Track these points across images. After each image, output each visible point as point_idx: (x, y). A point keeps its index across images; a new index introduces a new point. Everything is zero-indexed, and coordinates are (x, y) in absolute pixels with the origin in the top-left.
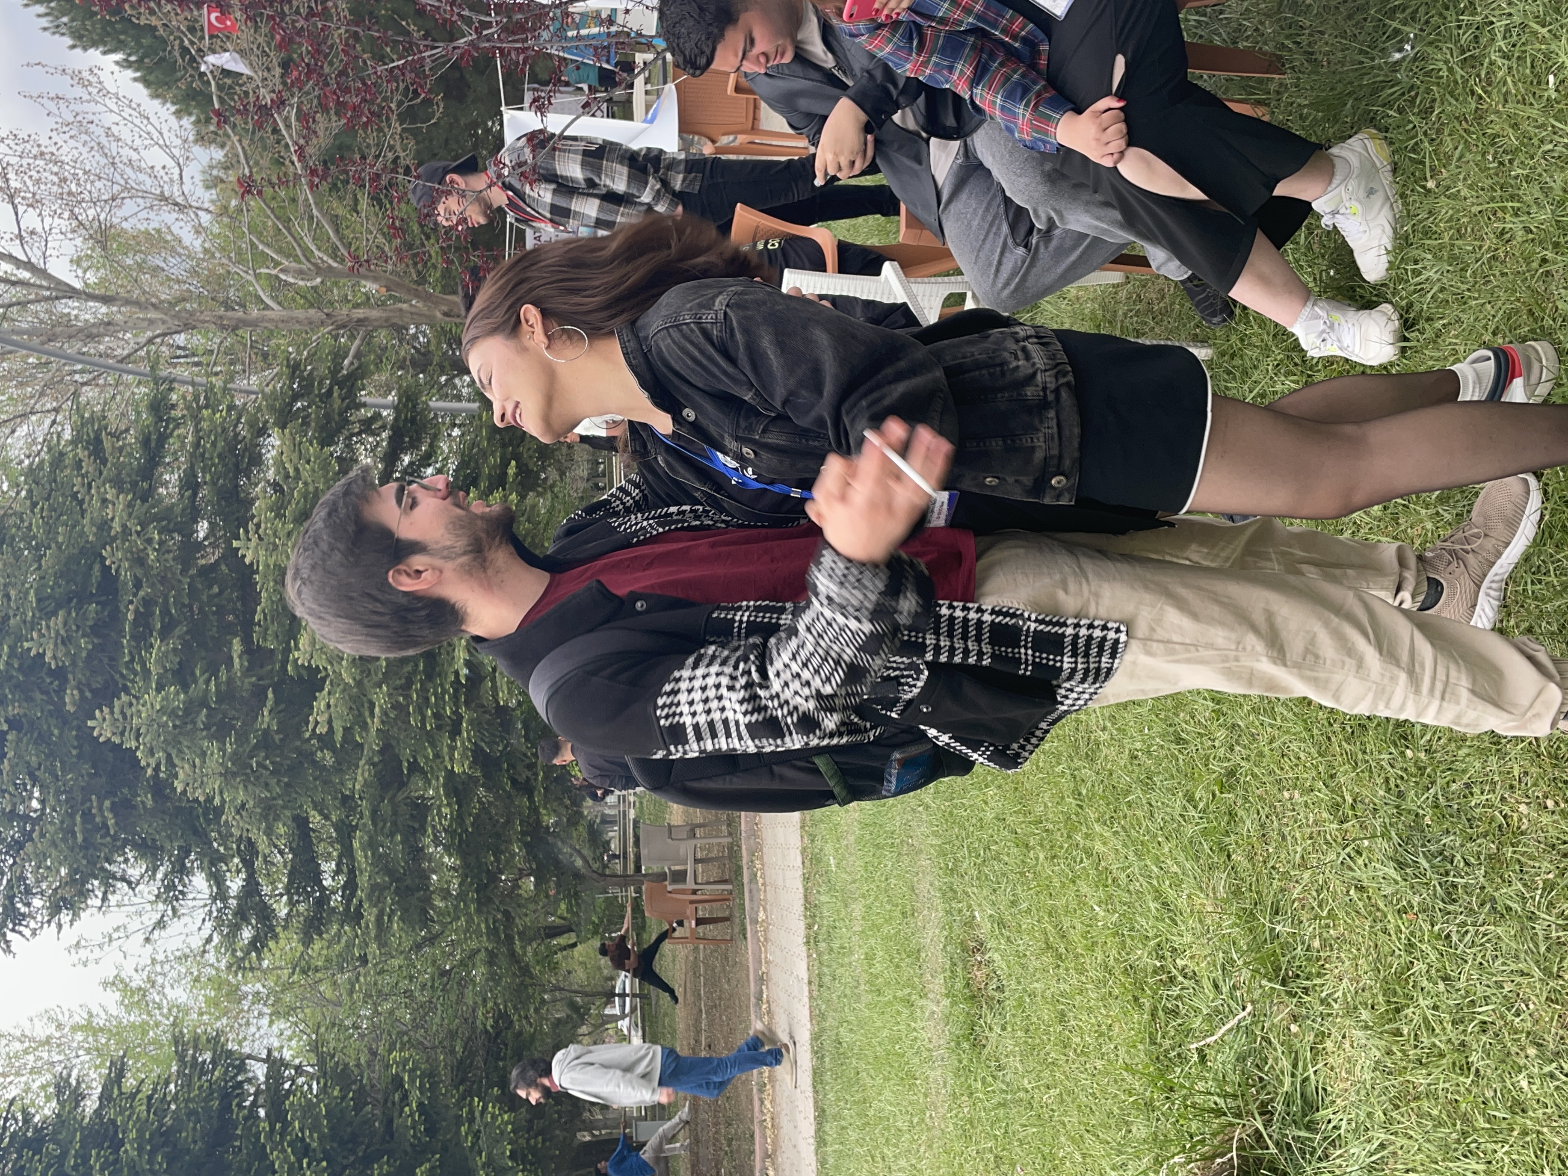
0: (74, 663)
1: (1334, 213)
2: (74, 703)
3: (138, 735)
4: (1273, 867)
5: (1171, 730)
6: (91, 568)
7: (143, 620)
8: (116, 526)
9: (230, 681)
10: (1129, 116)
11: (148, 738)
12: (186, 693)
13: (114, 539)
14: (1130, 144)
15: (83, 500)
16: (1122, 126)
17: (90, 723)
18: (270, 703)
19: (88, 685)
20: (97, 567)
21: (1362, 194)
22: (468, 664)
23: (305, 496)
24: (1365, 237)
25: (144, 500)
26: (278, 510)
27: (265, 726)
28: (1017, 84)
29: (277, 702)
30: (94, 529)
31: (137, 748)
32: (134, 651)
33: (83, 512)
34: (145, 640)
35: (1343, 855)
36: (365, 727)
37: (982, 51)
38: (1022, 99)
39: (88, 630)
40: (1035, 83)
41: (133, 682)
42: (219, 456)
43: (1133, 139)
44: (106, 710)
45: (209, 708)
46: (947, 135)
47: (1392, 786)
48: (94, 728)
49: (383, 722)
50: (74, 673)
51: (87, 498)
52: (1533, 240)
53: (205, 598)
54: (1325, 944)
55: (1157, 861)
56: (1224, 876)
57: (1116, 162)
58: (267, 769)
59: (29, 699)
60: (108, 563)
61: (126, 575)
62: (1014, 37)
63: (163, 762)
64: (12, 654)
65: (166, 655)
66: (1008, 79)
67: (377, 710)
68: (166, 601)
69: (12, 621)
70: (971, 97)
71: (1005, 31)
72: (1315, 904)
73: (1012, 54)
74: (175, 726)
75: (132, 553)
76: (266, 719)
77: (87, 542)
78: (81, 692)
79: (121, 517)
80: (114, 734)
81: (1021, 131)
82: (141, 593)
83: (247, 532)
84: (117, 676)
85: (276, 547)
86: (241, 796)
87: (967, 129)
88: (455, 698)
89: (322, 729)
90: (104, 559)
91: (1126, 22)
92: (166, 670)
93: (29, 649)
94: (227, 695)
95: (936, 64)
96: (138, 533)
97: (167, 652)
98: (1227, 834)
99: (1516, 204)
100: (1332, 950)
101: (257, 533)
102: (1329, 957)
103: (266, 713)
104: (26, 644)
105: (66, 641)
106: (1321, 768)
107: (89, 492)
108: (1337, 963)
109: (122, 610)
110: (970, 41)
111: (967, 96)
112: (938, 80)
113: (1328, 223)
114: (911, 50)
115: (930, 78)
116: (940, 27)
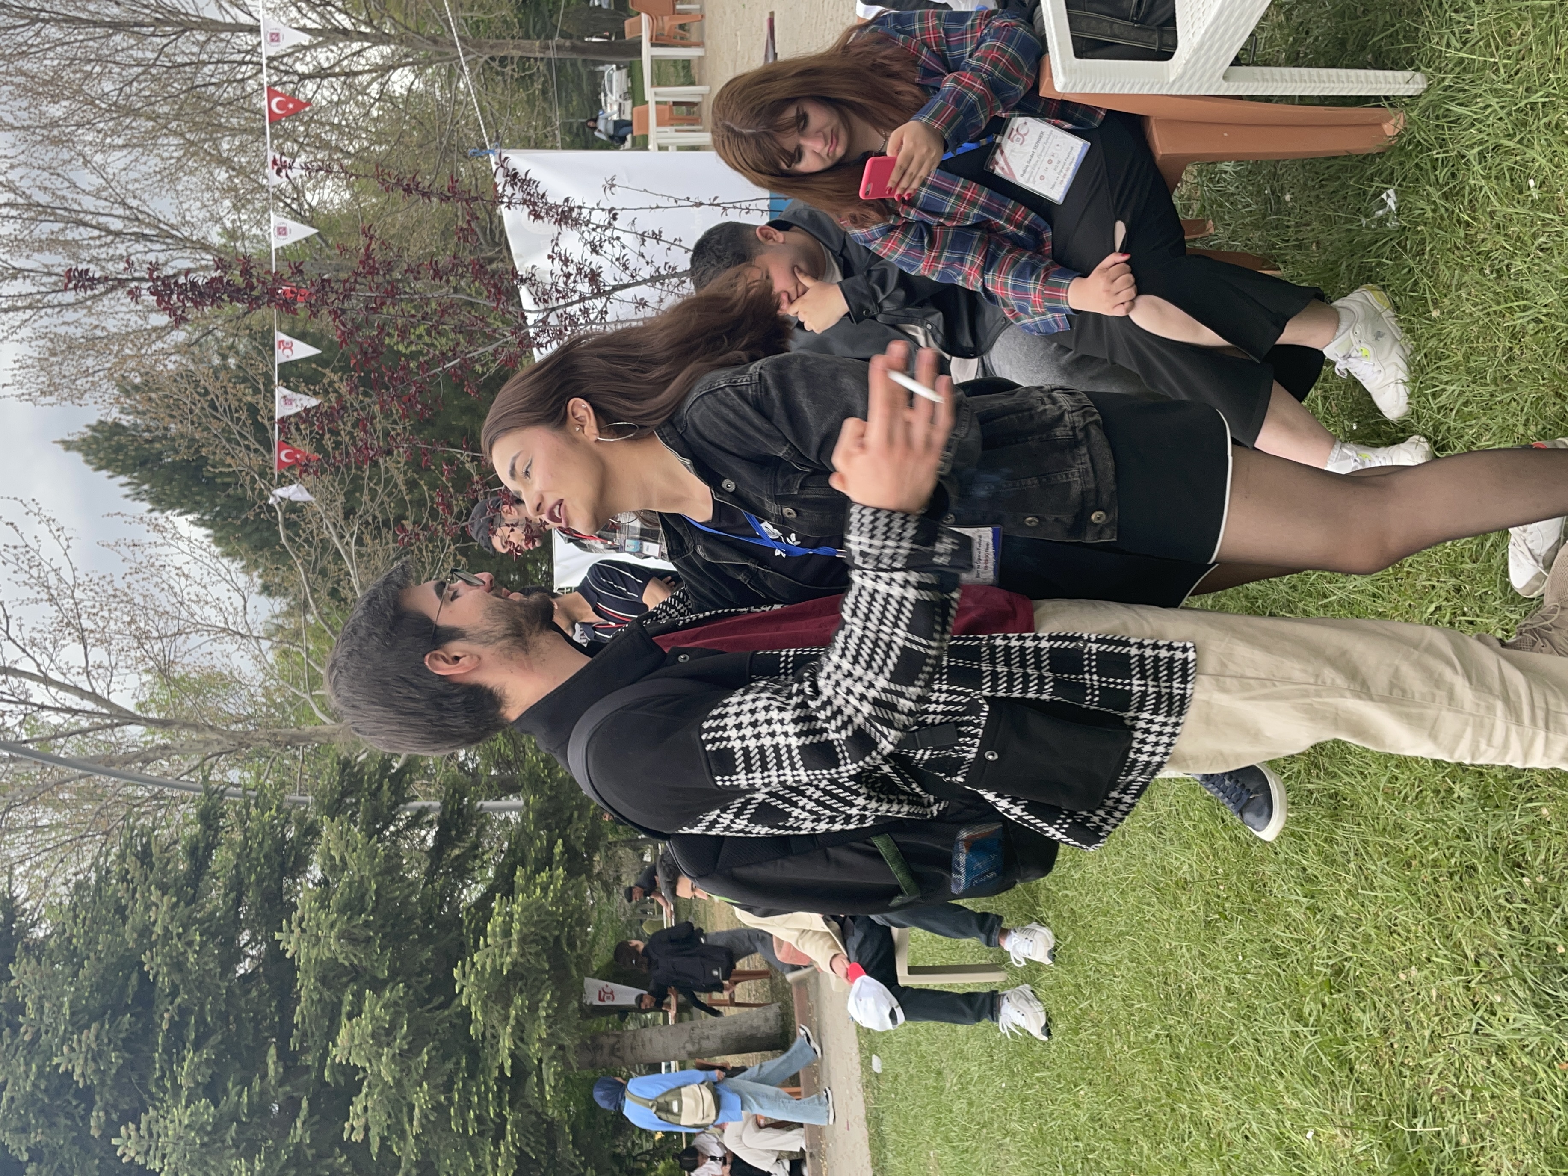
0: (102, 1083)
1: (1347, 357)
2: (99, 1127)
3: (164, 1156)
4: (1402, 1064)
5: (1267, 946)
6: (127, 978)
7: (177, 1028)
8: (158, 929)
9: (263, 1093)
10: (1134, 266)
11: (174, 1156)
12: (216, 1105)
13: (153, 945)
14: (1139, 293)
15: (126, 907)
16: (1131, 276)
17: (114, 1141)
18: (303, 1113)
19: (115, 1107)
20: (134, 977)
21: (1370, 337)
22: (512, 1055)
23: (350, 884)
24: (1380, 377)
25: (188, 904)
26: (323, 901)
27: (298, 1139)
28: (1026, 263)
29: (311, 1113)
30: (135, 935)
31: (162, 1170)
32: (166, 1066)
33: (125, 919)
34: (178, 1053)
35: (1476, 1019)
36: (403, 1135)
37: (989, 242)
38: (1031, 274)
39: (120, 1043)
40: (1042, 261)
41: (162, 1101)
42: (265, 857)
43: (1142, 288)
44: (132, 1126)
45: (239, 1122)
46: (965, 354)
47: (1515, 925)
48: (117, 1147)
49: (422, 1126)
50: (101, 1094)
51: (131, 904)
52: (1545, 328)
53: (242, 1003)
54: (1475, 1135)
55: (1273, 1105)
56: (1349, 1093)
57: (1128, 311)
59: (52, 1125)
60: (146, 968)
61: (164, 982)
62: (1018, 226)
64: (40, 1074)
65: (198, 1067)
66: (1016, 262)
67: (417, 1111)
68: (202, 1008)
69: (44, 1039)
70: (984, 285)
71: (1009, 220)
72: (1456, 1090)
73: (1017, 244)
74: (203, 1145)
75: (171, 957)
76: (299, 1132)
77: (127, 950)
78: (107, 1113)
79: (163, 920)
80: (138, 1153)
81: (1034, 306)
82: (178, 1000)
83: (289, 922)
84: (145, 1097)
85: (318, 939)
87: (983, 347)
88: (499, 1096)
89: (357, 1137)
90: (143, 964)
91: (1120, 194)
92: (198, 1084)
93: (58, 1065)
94: (259, 1109)
95: (948, 258)
96: (179, 936)
97: (200, 1063)
98: (1345, 1043)
99: (1521, 303)
100: (1483, 1139)
101: (300, 925)
102: (1482, 1148)
103: (299, 1124)
104: (56, 1060)
105: (97, 1056)
106: (1435, 933)
107: (133, 897)
108: (1492, 1153)
109: (157, 1019)
110: (978, 234)
111: (979, 284)
112: (949, 277)
113: (1342, 368)
114: (923, 248)
115: (943, 274)
116: (948, 223)
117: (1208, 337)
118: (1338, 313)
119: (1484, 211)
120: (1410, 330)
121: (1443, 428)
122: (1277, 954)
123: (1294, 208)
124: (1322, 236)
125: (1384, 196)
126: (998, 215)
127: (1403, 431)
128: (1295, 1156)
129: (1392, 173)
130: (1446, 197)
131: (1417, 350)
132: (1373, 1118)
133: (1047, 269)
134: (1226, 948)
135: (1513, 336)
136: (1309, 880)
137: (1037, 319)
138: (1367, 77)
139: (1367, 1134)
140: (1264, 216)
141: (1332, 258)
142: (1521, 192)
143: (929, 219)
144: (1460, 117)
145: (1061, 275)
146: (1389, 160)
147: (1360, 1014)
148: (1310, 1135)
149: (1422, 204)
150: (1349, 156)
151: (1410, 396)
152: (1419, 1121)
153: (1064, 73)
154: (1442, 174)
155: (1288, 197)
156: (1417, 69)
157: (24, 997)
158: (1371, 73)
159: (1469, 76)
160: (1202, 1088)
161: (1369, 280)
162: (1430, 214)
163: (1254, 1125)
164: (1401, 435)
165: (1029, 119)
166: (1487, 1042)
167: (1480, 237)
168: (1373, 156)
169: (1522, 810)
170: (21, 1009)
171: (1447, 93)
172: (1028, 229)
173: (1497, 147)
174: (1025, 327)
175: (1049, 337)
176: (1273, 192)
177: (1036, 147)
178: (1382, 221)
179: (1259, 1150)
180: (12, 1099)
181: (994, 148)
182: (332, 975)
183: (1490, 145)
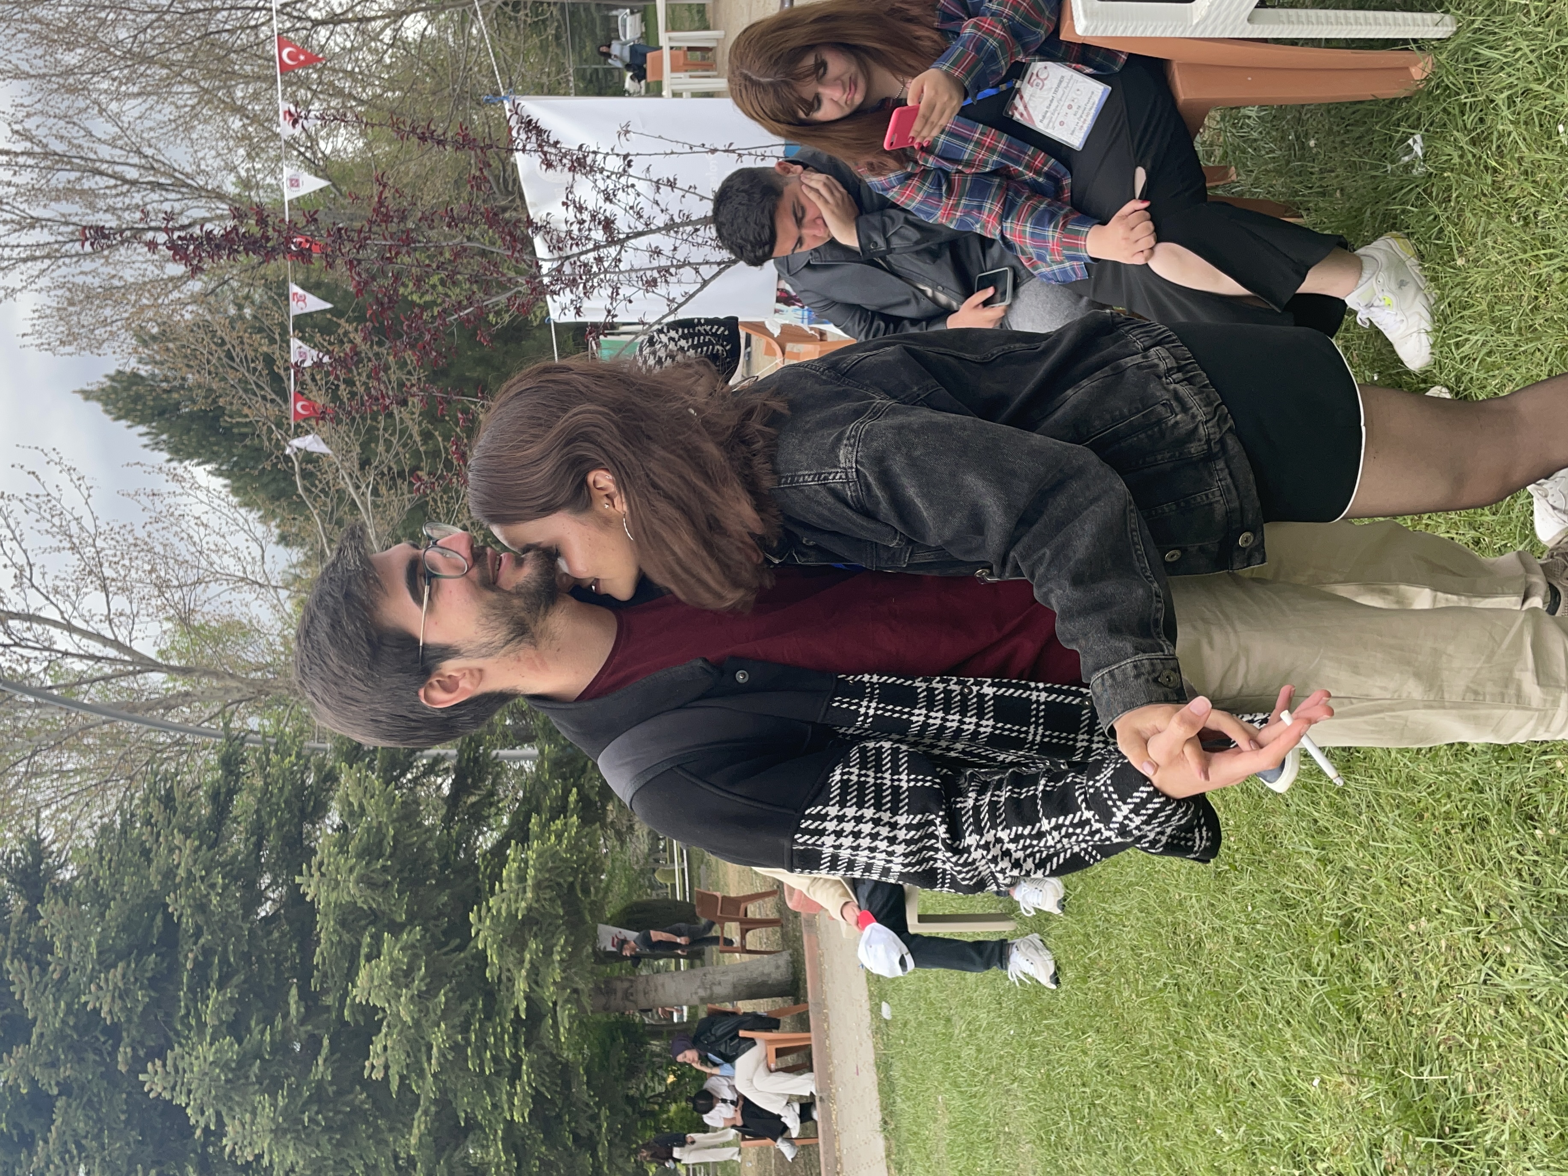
0: (129, 1020)
1: (1369, 306)
2: (126, 1063)
3: (189, 1092)
4: (1410, 1013)
5: (1277, 896)
6: (153, 919)
7: (202, 968)
8: (182, 872)
9: (285, 1031)
10: (1153, 213)
11: (200, 1091)
12: (240, 1042)
13: (177, 887)
14: (1158, 240)
15: (150, 850)
16: (1150, 225)
17: (142, 1077)
18: (325, 1051)
19: (142, 1043)
20: (159, 918)
21: (1394, 286)
22: (527, 998)
23: (368, 830)
24: (1403, 326)
25: (210, 848)
26: (342, 846)
27: (319, 1076)
29: (332, 1051)
30: (159, 878)
31: (188, 1105)
32: (191, 1005)
33: (149, 861)
34: (202, 992)
36: (421, 1074)
38: (1050, 222)
39: (146, 982)
40: (1061, 209)
41: (187, 1038)
42: (285, 802)
43: (1161, 236)
44: (158, 1062)
45: (263, 1059)
47: (1526, 877)
48: (144, 1083)
49: (440, 1064)
50: (128, 1031)
51: (155, 847)
53: (264, 944)
56: (1356, 1042)
57: (1147, 259)
58: (318, 1124)
59: (81, 1060)
60: (170, 910)
61: (188, 923)
62: (1038, 172)
63: (213, 1119)
64: (69, 1011)
65: (222, 1005)
67: (435, 1050)
68: (225, 949)
69: (72, 977)
70: (1002, 233)
72: (1463, 1040)
74: (227, 1081)
75: (195, 899)
76: (321, 1069)
77: (152, 891)
78: (134, 1049)
79: (187, 863)
80: (165, 1088)
81: (1052, 254)
82: (202, 941)
83: (309, 867)
84: (171, 1034)
85: (337, 883)
86: (291, 1157)
88: (514, 1038)
89: (377, 1075)
90: (168, 906)
91: (1141, 140)
92: (222, 1022)
93: (86, 1003)
94: (281, 1047)
95: (966, 206)
96: (202, 878)
97: (224, 1002)
98: (1353, 992)
99: (1548, 251)
100: (1490, 1088)
101: (319, 869)
102: (1488, 1096)
103: (320, 1062)
104: (83, 999)
105: (124, 994)
106: (1445, 885)
107: (157, 840)
108: (1498, 1102)
109: (181, 959)
110: (997, 181)
111: (998, 232)
112: (968, 225)
113: (1364, 318)
114: (941, 195)
115: (961, 221)
116: (967, 171)
117: (1228, 286)
118: (1361, 262)
119: (1512, 157)
120: (1434, 279)
121: (1466, 379)
122: (1287, 904)
123: (1318, 153)
124: (1346, 183)
125: (1410, 142)
126: (1017, 162)
127: (1425, 381)
128: (1301, 1103)
129: (1419, 118)
130: (1473, 142)
131: (1441, 299)
132: (1379, 1067)
133: (1066, 216)
134: (1236, 899)
135: (1539, 285)
136: (1320, 832)
137: (1055, 267)
138: (1395, 19)
139: (1373, 1082)
140: (1288, 163)
141: (1357, 205)
142: (1550, 138)
143: (947, 166)
144: (1489, 61)
145: (1081, 222)
146: (1416, 104)
147: (1369, 964)
148: (1316, 1082)
149: (1449, 150)
150: (1375, 101)
151: (1433, 346)
152: (1426, 1070)
153: (1086, 16)
154: (1470, 119)
155: (1312, 143)
156: (1447, 12)
157: (52, 936)
158: (1399, 15)
159: (1499, 18)
160: (1209, 1035)
161: (1393, 227)
162: (1456, 160)
163: (1261, 1072)
164: (1422, 386)
165: (1049, 64)
166: (1494, 994)
167: (1508, 183)
168: (1401, 101)
169: (1536, 762)
170: (49, 948)
171: (1477, 36)
172: (1048, 175)
173: (1526, 92)
174: (1043, 275)
175: (1067, 285)
176: (1297, 138)
177: (1056, 91)
178: (1408, 167)
179: (1266, 1097)
180: (42, 1035)
181: (1014, 92)
182: (351, 917)
183: (1519, 89)
